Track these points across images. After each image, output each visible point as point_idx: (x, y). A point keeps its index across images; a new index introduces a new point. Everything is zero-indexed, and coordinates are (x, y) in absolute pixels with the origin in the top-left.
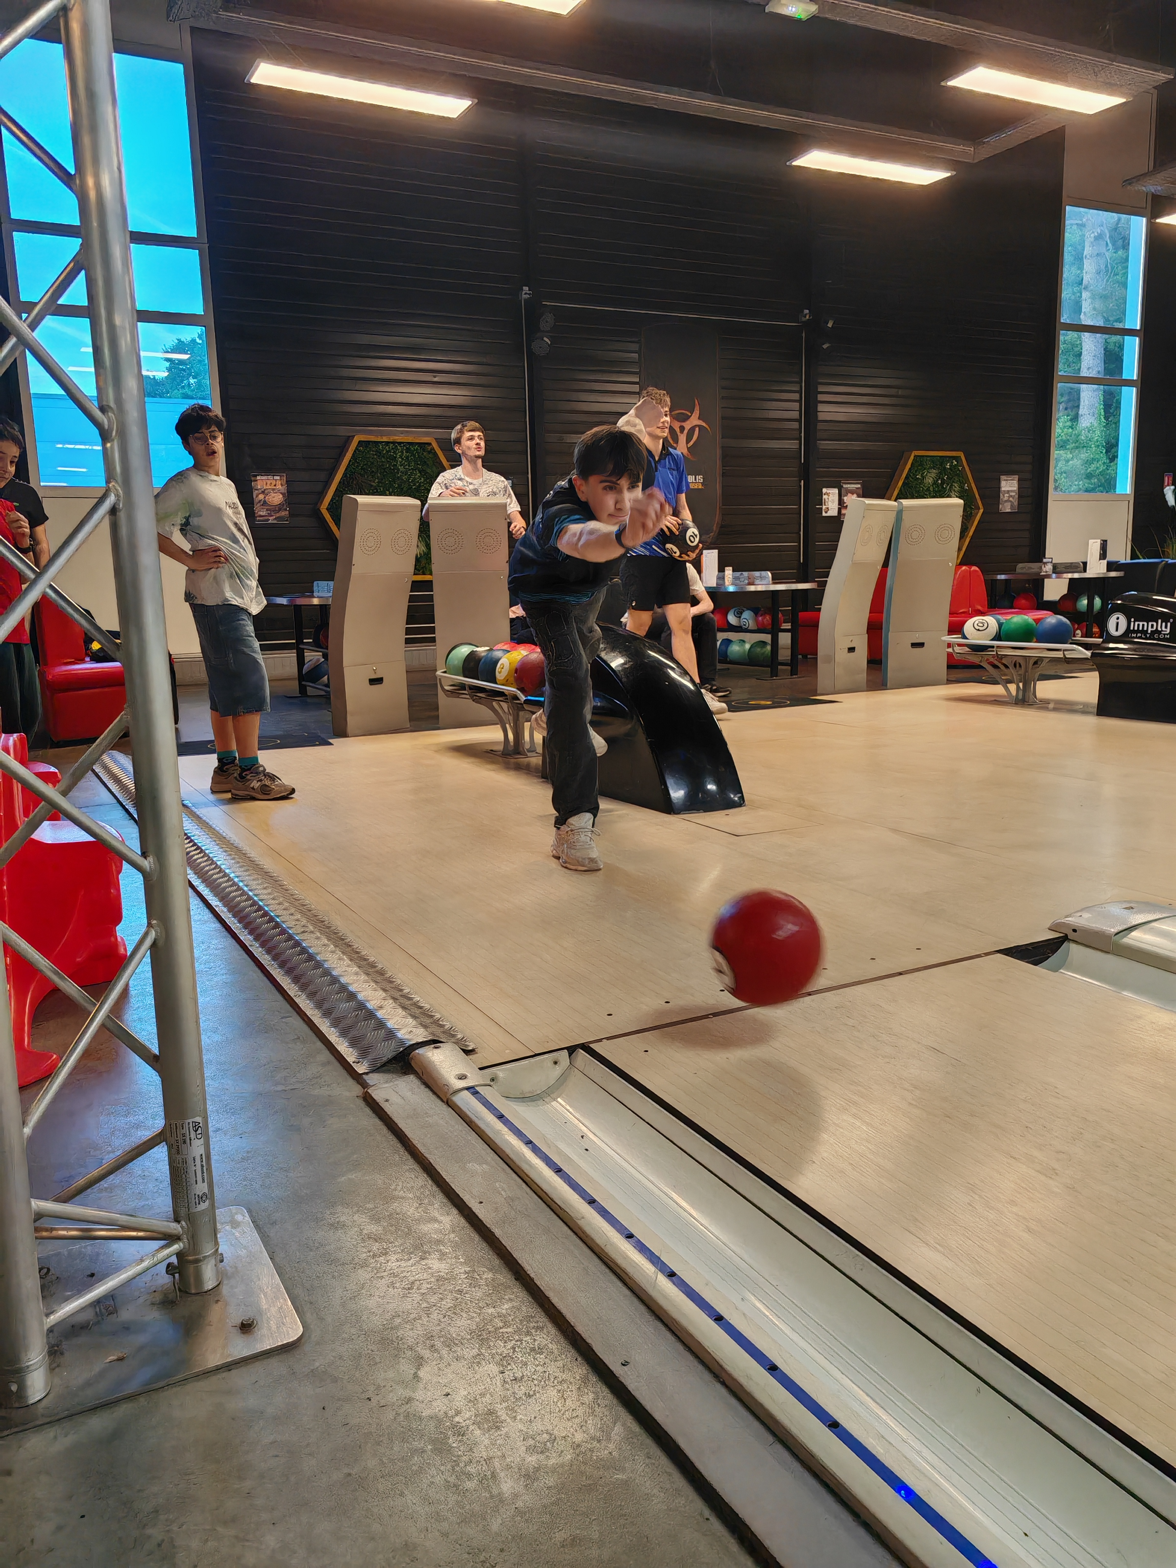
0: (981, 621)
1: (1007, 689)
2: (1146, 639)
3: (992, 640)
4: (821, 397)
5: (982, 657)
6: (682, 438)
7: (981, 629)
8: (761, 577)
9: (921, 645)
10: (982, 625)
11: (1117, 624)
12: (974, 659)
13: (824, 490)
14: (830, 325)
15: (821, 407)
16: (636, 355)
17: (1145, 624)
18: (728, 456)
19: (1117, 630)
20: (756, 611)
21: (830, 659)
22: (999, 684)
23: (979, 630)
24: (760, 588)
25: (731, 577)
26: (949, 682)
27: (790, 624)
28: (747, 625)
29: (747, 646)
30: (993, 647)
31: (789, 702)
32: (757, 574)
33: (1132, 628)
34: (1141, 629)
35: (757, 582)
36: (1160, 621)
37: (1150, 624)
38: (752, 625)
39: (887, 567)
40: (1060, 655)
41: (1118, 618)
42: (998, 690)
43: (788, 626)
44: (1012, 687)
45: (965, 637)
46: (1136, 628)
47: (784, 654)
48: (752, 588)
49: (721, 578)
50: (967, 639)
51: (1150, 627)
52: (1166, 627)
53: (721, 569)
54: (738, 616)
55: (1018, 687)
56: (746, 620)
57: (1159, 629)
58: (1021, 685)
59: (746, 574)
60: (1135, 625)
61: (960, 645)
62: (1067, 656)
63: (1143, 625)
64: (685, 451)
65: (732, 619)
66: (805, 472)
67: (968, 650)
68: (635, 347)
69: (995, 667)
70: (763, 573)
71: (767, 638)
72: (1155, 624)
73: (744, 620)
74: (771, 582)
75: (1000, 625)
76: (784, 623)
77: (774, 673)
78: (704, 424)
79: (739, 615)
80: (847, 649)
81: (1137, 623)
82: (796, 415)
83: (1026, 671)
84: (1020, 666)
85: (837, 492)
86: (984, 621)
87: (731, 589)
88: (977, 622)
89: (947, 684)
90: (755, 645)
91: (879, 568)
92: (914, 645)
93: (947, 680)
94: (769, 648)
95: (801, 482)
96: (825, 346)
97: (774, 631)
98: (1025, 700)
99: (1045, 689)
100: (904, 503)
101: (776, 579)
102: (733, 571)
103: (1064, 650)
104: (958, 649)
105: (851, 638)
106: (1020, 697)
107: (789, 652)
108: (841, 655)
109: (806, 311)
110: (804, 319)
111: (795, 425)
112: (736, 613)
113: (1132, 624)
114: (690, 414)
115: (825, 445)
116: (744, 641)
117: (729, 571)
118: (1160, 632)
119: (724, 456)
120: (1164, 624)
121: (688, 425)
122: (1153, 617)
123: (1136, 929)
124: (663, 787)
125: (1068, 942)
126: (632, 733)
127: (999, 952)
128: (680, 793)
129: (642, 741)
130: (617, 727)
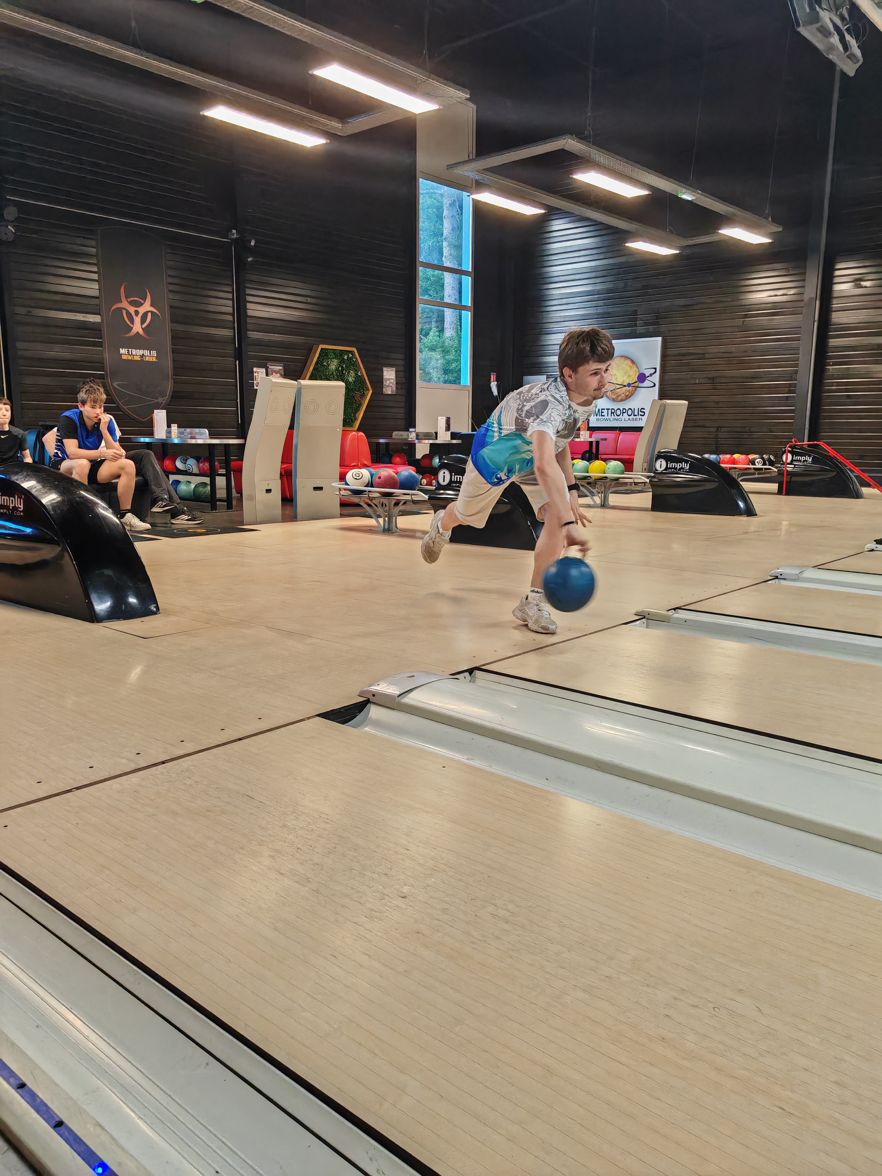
0: (358, 472)
3: (365, 487)
4: (249, 298)
5: (361, 499)
6: (137, 320)
7: (358, 478)
8: (201, 434)
9: (320, 488)
10: (358, 475)
12: (355, 499)
13: (255, 369)
14: (253, 243)
15: (249, 306)
16: (95, 250)
17: (461, 477)
18: (176, 337)
19: (444, 481)
20: (198, 459)
21: (252, 498)
22: (372, 518)
23: (356, 479)
24: (200, 441)
25: (177, 432)
26: (342, 515)
27: (225, 470)
28: (191, 470)
29: (193, 486)
30: (366, 491)
31: (220, 530)
32: (197, 430)
33: (453, 480)
34: (458, 480)
35: (197, 437)
38: (195, 470)
39: (293, 429)
40: (408, 498)
41: (444, 473)
42: (372, 522)
43: (222, 471)
44: (381, 520)
45: (347, 484)
46: (455, 480)
47: (221, 493)
48: (193, 441)
49: (169, 433)
50: (349, 485)
53: (169, 426)
54: (184, 462)
55: (384, 520)
56: (190, 466)
58: (386, 519)
59: (188, 430)
60: (455, 478)
61: (345, 489)
62: (414, 499)
64: (141, 332)
65: (179, 464)
66: (239, 354)
67: (349, 493)
68: (93, 243)
69: (369, 505)
70: (202, 430)
71: (207, 480)
73: (188, 466)
74: (208, 437)
75: (372, 475)
76: (220, 469)
77: (214, 508)
78: (155, 311)
80: (265, 491)
81: (456, 476)
82: (230, 310)
83: (389, 509)
84: (386, 506)
85: (265, 371)
86: (360, 473)
87: (176, 441)
88: (355, 473)
89: (340, 517)
90: (198, 485)
91: (286, 430)
92: (316, 489)
93: (340, 515)
94: (209, 488)
95: (236, 362)
96: (250, 259)
97: (212, 474)
98: (388, 530)
99: (403, 522)
100: (302, 383)
101: (212, 436)
102: (178, 427)
103: (411, 494)
104: (343, 492)
105: (267, 482)
106: (386, 527)
107: (225, 491)
108: (261, 495)
109: (234, 231)
110: (232, 237)
111: (230, 318)
112: (182, 460)
113: (453, 477)
114: (143, 302)
115: (254, 335)
116: (190, 482)
117: (174, 427)
119: (173, 338)
121: (142, 310)
123: (412, 691)
124: (87, 601)
125: (369, 704)
126: (60, 557)
127: (318, 715)
128: (102, 606)
129: (69, 564)
130: (47, 552)
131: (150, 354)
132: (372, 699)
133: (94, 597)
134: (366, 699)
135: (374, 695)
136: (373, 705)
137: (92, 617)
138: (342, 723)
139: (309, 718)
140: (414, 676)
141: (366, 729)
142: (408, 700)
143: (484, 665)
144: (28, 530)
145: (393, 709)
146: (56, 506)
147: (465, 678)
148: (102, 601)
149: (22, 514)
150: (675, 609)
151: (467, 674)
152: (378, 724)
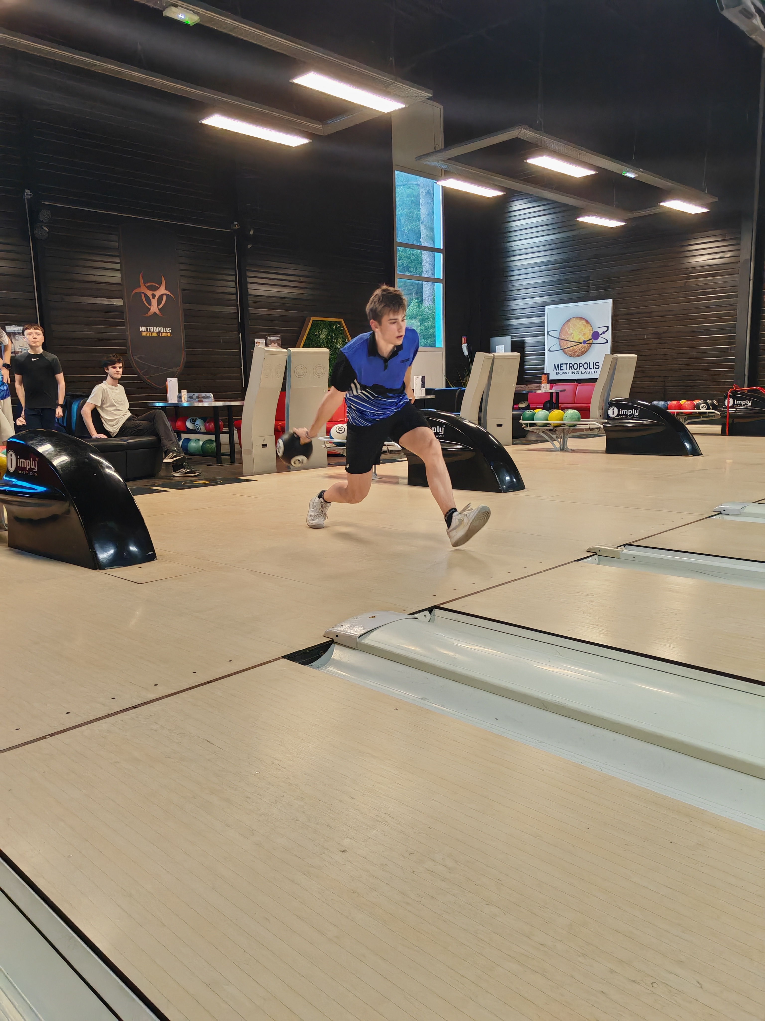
0: (340, 427)
4: (249, 280)
6: (154, 302)
7: (341, 432)
8: (206, 398)
10: (341, 430)
12: (339, 451)
13: (256, 340)
14: (251, 233)
15: (250, 286)
16: (117, 244)
18: (188, 315)
20: (205, 420)
21: (250, 452)
23: (339, 433)
24: (206, 404)
25: (186, 396)
26: (330, 465)
27: (228, 428)
28: (199, 429)
29: (201, 443)
31: (221, 481)
32: (203, 395)
35: (204, 400)
36: (438, 427)
38: (203, 429)
39: (285, 391)
43: (226, 429)
45: (331, 438)
47: (225, 449)
48: (200, 404)
49: (180, 397)
50: (333, 438)
52: (442, 431)
53: (180, 392)
54: (193, 422)
56: (198, 426)
57: (438, 432)
59: (196, 395)
61: (330, 442)
62: (390, 449)
64: (157, 311)
65: (189, 425)
66: (242, 328)
67: (335, 445)
68: (115, 238)
70: (208, 394)
71: (213, 437)
72: (435, 428)
73: (197, 426)
74: (213, 400)
76: (224, 427)
77: (219, 461)
78: (169, 293)
80: (262, 445)
82: (233, 290)
85: (264, 342)
87: (185, 405)
88: (338, 428)
89: (328, 467)
90: (205, 443)
91: (279, 393)
93: (328, 464)
94: (215, 444)
95: (240, 334)
96: (249, 246)
97: (217, 432)
99: (381, 469)
100: (292, 351)
101: (216, 399)
102: (187, 393)
104: (329, 445)
105: (263, 438)
107: (228, 447)
108: (257, 450)
109: (236, 223)
110: (234, 228)
111: (234, 297)
112: (191, 420)
114: (159, 286)
115: (254, 311)
116: (199, 440)
117: (184, 393)
118: (438, 434)
119: (185, 315)
120: (440, 428)
121: (158, 293)
122: (434, 424)
123: (373, 631)
124: (91, 550)
125: (333, 644)
126: (68, 512)
127: (284, 657)
128: (105, 555)
129: (75, 518)
130: (56, 508)
131: (166, 330)
132: (336, 639)
133: (97, 547)
134: (330, 639)
135: (337, 636)
136: (336, 646)
137: (96, 565)
138: (304, 664)
139: (275, 660)
140: (376, 617)
141: (329, 668)
142: (369, 640)
143: (443, 604)
144: (41, 489)
145: (355, 649)
146: (65, 467)
147: (425, 616)
148: (104, 550)
149: (36, 474)
150: (624, 545)
151: (426, 613)
152: (340, 665)
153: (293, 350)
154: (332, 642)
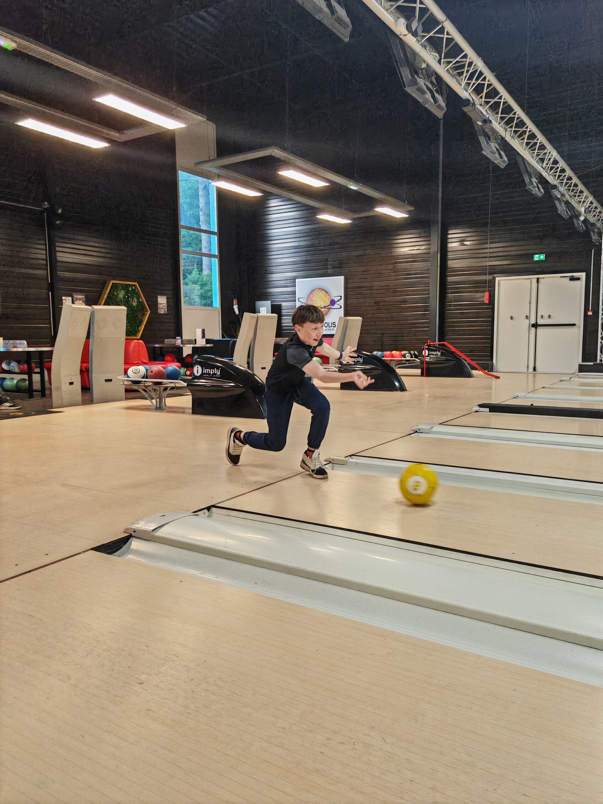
0: (136, 368)
1: (152, 402)
2: (210, 377)
3: (142, 378)
4: (58, 249)
5: (139, 387)
7: (136, 372)
8: (20, 344)
9: (111, 380)
11: (198, 370)
12: (135, 387)
13: (63, 298)
14: (60, 211)
15: (58, 254)
17: (210, 370)
18: (4, 276)
19: (198, 373)
20: (19, 362)
21: (59, 389)
22: (147, 399)
23: (135, 373)
24: (20, 350)
25: (2, 343)
26: (127, 399)
28: (14, 370)
29: (15, 382)
30: (142, 381)
31: (34, 413)
32: (18, 342)
33: (204, 372)
34: (208, 372)
35: (18, 346)
36: (215, 369)
37: (212, 370)
38: (17, 370)
39: (89, 338)
40: (173, 385)
41: (198, 368)
42: (147, 402)
43: (38, 370)
44: (154, 401)
45: (128, 377)
46: (206, 372)
47: (37, 385)
48: (15, 350)
50: (129, 377)
51: (212, 372)
52: (218, 372)
55: (156, 401)
57: (215, 373)
58: (158, 400)
59: (11, 341)
60: (206, 371)
61: (128, 381)
62: (177, 386)
63: (209, 371)
65: (4, 366)
66: (51, 287)
67: (131, 383)
69: (145, 390)
70: (22, 341)
71: (26, 377)
72: (213, 370)
73: (12, 367)
74: (26, 346)
75: (147, 370)
76: (36, 368)
77: (31, 396)
79: (9, 364)
80: (69, 383)
81: (206, 370)
82: (44, 257)
83: (160, 393)
84: (157, 391)
85: (71, 299)
86: (138, 369)
87: (2, 350)
88: (134, 369)
89: (126, 400)
90: (19, 381)
91: (84, 340)
92: (106, 381)
94: (27, 382)
95: (49, 293)
96: (58, 222)
97: (30, 373)
98: (160, 408)
99: (170, 402)
101: (29, 345)
102: (4, 339)
103: (175, 383)
104: (126, 383)
105: (70, 377)
106: (158, 406)
107: (39, 385)
108: (65, 387)
109: (46, 203)
110: (45, 207)
111: (44, 262)
112: (7, 363)
113: (204, 370)
115: (61, 274)
116: (13, 379)
118: (216, 374)
120: (217, 370)
122: (213, 367)
123: (164, 526)
125: (131, 538)
127: (92, 549)
132: (133, 534)
134: (129, 534)
135: (135, 531)
136: (134, 539)
138: (109, 553)
139: (84, 552)
140: (165, 515)
141: (128, 556)
142: (159, 533)
143: (219, 503)
145: (149, 541)
147: (204, 513)
150: (350, 456)
151: (206, 511)
152: (138, 553)
153: (96, 307)
154: (130, 536)
